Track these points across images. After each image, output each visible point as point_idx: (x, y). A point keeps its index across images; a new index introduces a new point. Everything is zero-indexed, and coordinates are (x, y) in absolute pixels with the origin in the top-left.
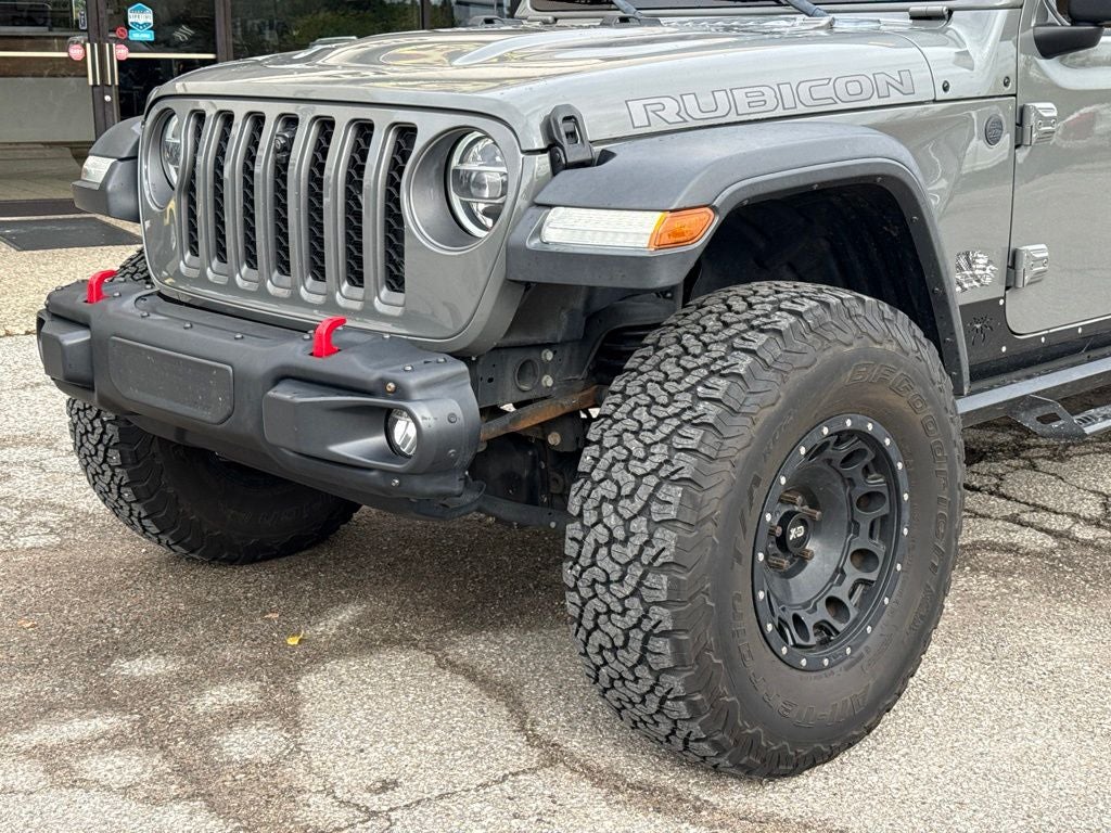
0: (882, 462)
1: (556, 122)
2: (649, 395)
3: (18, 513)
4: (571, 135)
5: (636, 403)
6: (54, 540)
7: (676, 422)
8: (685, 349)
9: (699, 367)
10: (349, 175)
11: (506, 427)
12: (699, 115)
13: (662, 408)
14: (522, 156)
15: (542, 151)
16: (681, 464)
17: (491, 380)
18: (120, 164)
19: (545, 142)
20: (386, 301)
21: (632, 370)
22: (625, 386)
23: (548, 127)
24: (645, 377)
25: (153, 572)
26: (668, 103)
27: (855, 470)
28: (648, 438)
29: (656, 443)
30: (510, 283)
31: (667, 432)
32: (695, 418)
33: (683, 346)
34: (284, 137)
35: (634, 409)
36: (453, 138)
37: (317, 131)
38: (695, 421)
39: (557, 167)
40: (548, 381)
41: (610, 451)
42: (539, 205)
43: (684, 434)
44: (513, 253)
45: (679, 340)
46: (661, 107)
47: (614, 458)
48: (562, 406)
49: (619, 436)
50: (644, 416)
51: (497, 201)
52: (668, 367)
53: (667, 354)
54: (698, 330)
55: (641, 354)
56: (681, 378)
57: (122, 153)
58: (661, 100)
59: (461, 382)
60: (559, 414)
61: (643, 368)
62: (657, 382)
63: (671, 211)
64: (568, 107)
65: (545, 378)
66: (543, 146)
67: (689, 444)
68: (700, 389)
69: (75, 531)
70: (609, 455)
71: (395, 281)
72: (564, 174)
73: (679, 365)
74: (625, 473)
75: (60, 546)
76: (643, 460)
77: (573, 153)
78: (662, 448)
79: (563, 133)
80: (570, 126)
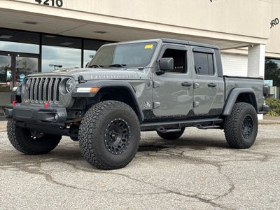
0: (126, 126)
14: (75, 82)
15: (78, 81)
18: (19, 87)
20: (56, 102)
23: (79, 78)
27: (122, 127)
30: (73, 98)
34: (43, 81)
36: (67, 80)
37: (48, 80)
64: (81, 75)
65: (80, 115)
71: (58, 99)
72: (80, 84)
77: (82, 81)
80: (81, 78)
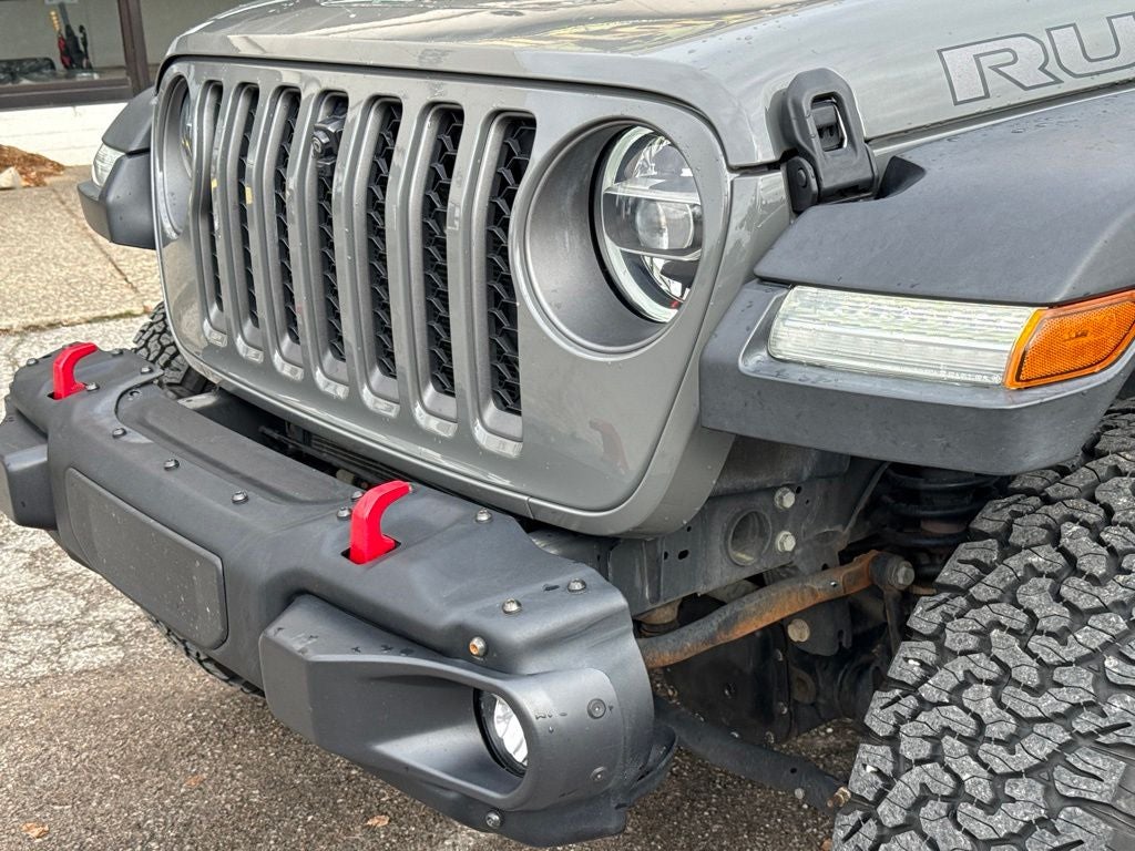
1: (798, 108)
2: (995, 659)
3: (82, 603)
4: (829, 130)
5: (968, 672)
6: (115, 655)
7: (1060, 735)
8: (1071, 559)
9: (1104, 609)
10: (427, 200)
11: (712, 638)
12: (1081, 66)
13: (1026, 696)
14: (730, 176)
15: (771, 167)
16: (1076, 834)
17: (683, 555)
18: (128, 161)
19: (776, 144)
20: (493, 429)
21: (956, 590)
22: (942, 627)
23: (783, 117)
24: (985, 615)
25: (231, 722)
26: (1024, 47)
28: (1000, 760)
29: (1017, 775)
31: (1041, 754)
32: (1105, 731)
33: (1063, 551)
34: (327, 132)
35: (964, 685)
36: (602, 137)
37: (378, 121)
38: (1102, 739)
39: (801, 198)
40: (786, 541)
41: (917, 769)
42: (763, 280)
43: (1079, 765)
44: (713, 377)
45: (1055, 537)
46: (1009, 57)
47: (924, 786)
48: (813, 591)
49: (935, 740)
50: (988, 709)
51: (686, 259)
52: (1035, 596)
53: (1030, 566)
54: (1094, 515)
55: (972, 556)
56: (1067, 631)
57: (130, 143)
58: (1010, 43)
59: (615, 631)
60: (807, 605)
61: (979, 592)
62: (1011, 631)
63: (1051, 306)
64: (823, 74)
65: (781, 536)
66: (772, 157)
67: (1093, 790)
68: (1111, 662)
69: (145, 638)
70: (914, 777)
71: (507, 391)
72: (815, 214)
73: (1058, 598)
74: (950, 826)
75: (120, 669)
76: (991, 807)
77: (835, 168)
78: (1030, 789)
79: (813, 130)
80: (827, 113)
